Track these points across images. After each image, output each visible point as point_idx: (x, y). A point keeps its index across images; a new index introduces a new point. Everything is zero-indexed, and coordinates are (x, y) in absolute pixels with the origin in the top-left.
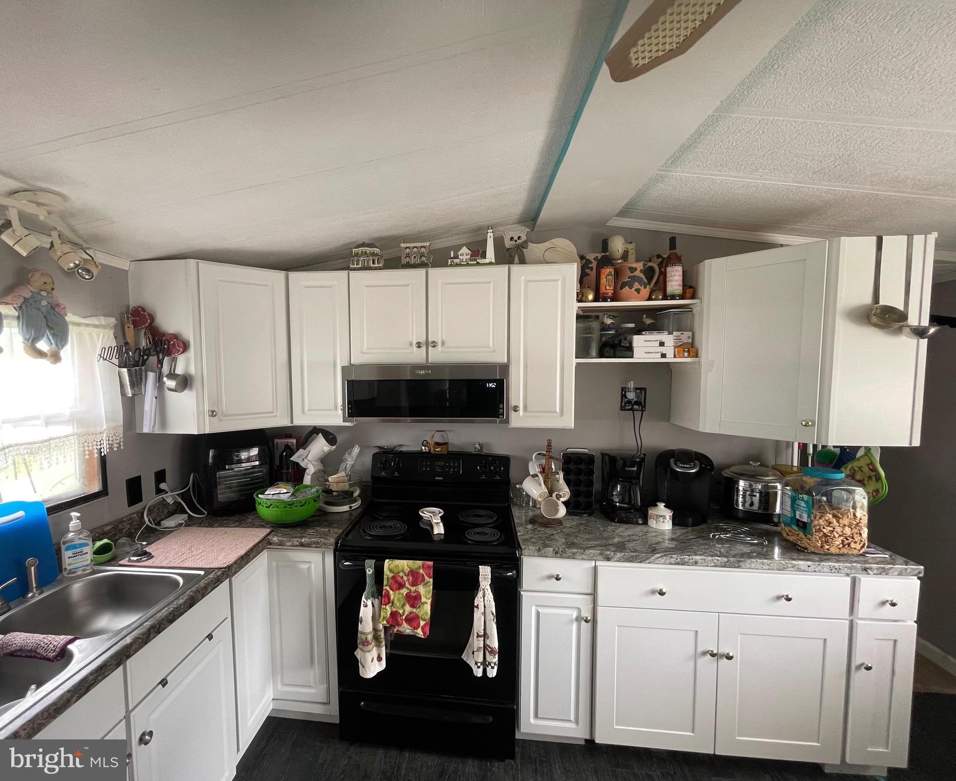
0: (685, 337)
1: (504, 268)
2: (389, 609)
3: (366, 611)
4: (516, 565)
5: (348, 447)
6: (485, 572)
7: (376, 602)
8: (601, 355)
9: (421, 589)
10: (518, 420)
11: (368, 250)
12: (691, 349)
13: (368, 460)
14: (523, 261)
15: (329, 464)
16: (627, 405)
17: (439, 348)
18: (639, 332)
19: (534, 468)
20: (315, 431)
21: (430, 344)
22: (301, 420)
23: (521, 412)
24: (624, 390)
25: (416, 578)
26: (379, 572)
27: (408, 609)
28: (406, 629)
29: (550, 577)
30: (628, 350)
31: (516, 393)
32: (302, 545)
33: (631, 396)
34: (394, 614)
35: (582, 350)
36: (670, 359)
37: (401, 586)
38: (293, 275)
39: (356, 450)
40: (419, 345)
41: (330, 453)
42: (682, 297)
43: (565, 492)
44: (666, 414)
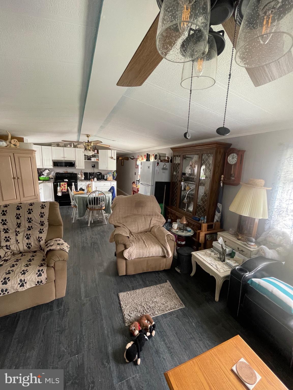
0: (98, 158)
1: (75, 148)
2: (61, 188)
3: (59, 188)
4: (77, 183)
5: (52, 172)
6: (73, 183)
7: (60, 187)
8: (88, 160)
9: (65, 186)
10: (77, 168)
11: (54, 144)
12: (98, 160)
13: (55, 174)
14: (77, 148)
15: (48, 174)
16: (93, 167)
17: (66, 158)
18: (92, 157)
19: (80, 174)
20: (46, 169)
21: (64, 157)
22: (45, 167)
23: (78, 167)
24: (92, 165)
25: (65, 184)
26: (60, 184)
27: (64, 188)
28: (64, 190)
29: (81, 184)
30: (91, 160)
31: (77, 164)
32: (49, 182)
33: (93, 165)
34: (62, 189)
35: (85, 159)
36: (96, 161)
37: (63, 185)
38: (42, 146)
39: (53, 172)
40: (63, 157)
41: (49, 173)
42: (97, 154)
43: (84, 177)
44: (98, 168)
